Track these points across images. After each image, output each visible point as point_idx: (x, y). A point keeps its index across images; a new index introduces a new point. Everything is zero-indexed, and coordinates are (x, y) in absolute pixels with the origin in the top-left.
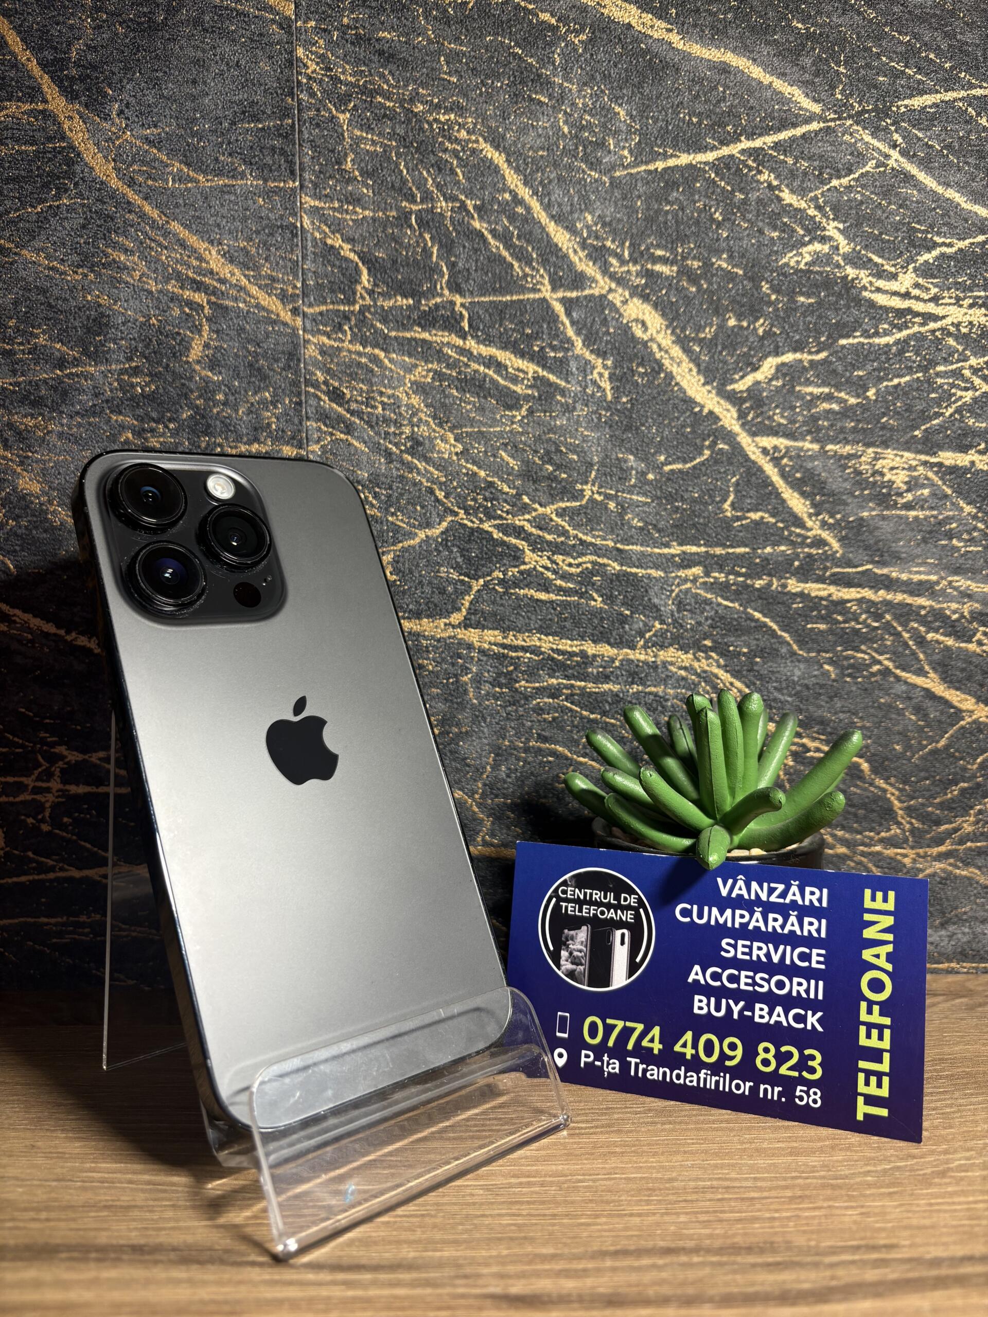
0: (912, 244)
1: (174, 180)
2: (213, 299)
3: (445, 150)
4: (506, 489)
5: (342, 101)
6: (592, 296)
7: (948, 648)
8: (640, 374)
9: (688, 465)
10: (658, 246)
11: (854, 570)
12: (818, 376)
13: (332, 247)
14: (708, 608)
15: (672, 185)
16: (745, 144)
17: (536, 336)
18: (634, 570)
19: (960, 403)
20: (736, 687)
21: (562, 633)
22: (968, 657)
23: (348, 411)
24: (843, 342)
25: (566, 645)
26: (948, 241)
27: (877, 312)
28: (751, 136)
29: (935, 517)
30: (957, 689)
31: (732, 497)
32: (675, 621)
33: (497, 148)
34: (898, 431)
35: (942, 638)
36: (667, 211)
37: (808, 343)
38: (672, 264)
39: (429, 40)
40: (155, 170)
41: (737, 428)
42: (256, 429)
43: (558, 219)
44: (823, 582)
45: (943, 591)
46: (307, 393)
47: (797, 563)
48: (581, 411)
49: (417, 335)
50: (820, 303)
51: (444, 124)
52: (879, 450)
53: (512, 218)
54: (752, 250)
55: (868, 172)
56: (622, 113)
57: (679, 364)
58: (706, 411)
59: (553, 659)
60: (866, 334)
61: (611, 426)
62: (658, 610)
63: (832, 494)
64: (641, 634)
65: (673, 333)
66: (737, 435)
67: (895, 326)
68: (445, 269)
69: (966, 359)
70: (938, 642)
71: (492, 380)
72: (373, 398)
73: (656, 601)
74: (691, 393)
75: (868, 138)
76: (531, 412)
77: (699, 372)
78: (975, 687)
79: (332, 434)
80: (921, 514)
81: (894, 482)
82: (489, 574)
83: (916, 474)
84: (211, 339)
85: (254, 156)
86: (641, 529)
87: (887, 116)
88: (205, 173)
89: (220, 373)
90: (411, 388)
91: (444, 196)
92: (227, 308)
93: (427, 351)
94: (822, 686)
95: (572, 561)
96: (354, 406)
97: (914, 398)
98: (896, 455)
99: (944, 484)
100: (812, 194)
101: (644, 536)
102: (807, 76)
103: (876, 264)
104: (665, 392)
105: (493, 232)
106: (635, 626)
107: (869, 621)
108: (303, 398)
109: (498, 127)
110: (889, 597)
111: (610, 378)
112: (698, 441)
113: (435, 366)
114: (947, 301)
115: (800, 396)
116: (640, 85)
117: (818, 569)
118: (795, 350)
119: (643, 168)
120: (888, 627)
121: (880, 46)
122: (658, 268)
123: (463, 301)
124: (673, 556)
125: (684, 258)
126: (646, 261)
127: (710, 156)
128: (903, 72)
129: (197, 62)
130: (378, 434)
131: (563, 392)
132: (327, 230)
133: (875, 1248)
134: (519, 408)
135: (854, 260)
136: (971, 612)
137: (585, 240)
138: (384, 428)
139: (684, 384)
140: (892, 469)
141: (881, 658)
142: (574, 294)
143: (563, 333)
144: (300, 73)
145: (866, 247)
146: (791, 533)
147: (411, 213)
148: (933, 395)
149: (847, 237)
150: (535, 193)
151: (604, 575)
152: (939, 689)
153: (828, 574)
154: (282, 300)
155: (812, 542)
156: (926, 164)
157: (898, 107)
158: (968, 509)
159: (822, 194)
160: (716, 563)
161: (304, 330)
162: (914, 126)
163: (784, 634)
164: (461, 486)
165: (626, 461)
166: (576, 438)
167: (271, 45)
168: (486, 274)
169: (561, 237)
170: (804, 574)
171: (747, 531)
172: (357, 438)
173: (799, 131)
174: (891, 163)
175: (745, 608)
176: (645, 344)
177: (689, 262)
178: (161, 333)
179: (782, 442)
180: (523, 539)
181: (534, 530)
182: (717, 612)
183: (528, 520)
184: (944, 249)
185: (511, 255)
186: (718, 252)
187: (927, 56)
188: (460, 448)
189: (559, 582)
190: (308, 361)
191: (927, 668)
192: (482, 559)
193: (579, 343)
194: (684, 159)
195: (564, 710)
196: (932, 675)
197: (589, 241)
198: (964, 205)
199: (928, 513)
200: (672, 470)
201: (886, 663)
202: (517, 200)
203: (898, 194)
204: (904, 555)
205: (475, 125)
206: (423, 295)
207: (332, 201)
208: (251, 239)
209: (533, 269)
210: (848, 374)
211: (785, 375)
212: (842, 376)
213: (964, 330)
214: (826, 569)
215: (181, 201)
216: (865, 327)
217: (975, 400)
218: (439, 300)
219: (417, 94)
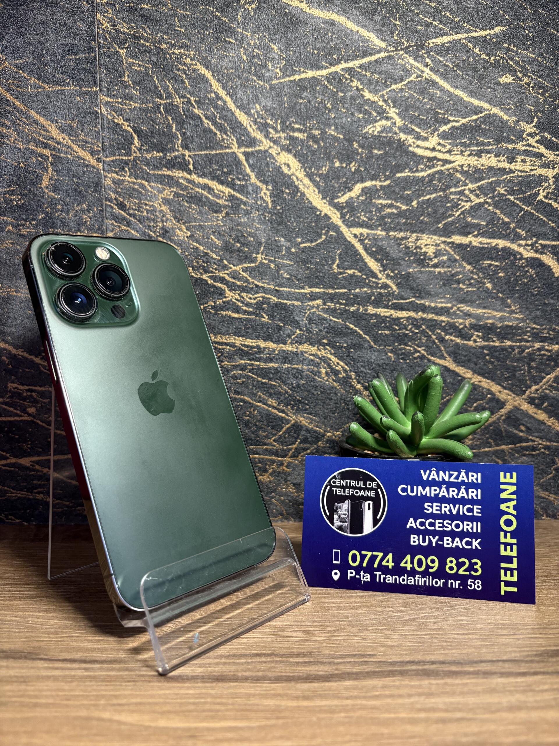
0: (437, 120)
1: (31, 88)
2: (54, 153)
3: (179, 70)
4: (215, 256)
5: (122, 42)
6: (260, 150)
7: (457, 344)
8: (286, 193)
9: (313, 244)
10: (296, 122)
11: (405, 301)
12: (385, 194)
13: (118, 124)
14: (325, 322)
15: (304, 89)
16: (344, 65)
17: (229, 173)
18: (285, 301)
19: (463, 209)
20: (340, 365)
21: (246, 336)
22: (468, 349)
23: (128, 214)
24: (399, 175)
25: (249, 342)
26: (456, 119)
27: (418, 159)
28: (347, 61)
29: (450, 272)
30: (462, 366)
31: (337, 261)
32: (307, 329)
33: (207, 68)
34: (429, 224)
35: (454, 338)
36: (301, 103)
37: (379, 176)
38: (304, 132)
39: (169, 8)
40: (22, 83)
41: (340, 223)
42: (79, 225)
43: (240, 108)
44: (388, 308)
45: (455, 312)
46: (106, 204)
47: (373, 298)
48: (255, 214)
49: (165, 173)
50: (386, 153)
51: (177, 55)
52: (419, 235)
53: (216, 107)
54: (348, 124)
55: (412, 81)
56: (276, 48)
57: (308, 188)
58: (323, 214)
59: (242, 350)
60: (411, 170)
61: (271, 223)
62: (298, 323)
63: (393, 260)
64: (289, 336)
65: (305, 170)
66: (340, 227)
67: (427, 166)
68: (179, 136)
69: (467, 185)
70: (452, 340)
71: (207, 198)
72: (142, 207)
73: (297, 318)
74: (315, 204)
75: (412, 61)
76: (227, 214)
77: (319, 193)
78: (472, 365)
79: (119, 227)
80: (442, 270)
81: (427, 253)
82: (206, 303)
83: (439, 248)
84: (53, 175)
85: (75, 74)
86: (289, 279)
87: (423, 49)
88: (48, 83)
89: (59, 194)
90: (162, 201)
91: (178, 95)
92: (61, 158)
93: (170, 181)
94: (387, 365)
95: (251, 296)
96: (131, 211)
97: (438, 206)
98: (428, 238)
99: (455, 253)
100: (381, 93)
101: (290, 283)
102: (378, 27)
103: (417, 132)
104: (300, 204)
105: (205, 115)
106: (286, 332)
107: (413, 329)
108: (104, 207)
109: (207, 56)
110: (425, 316)
111: (271, 196)
112: (319, 231)
113: (175, 189)
114: (456, 152)
115: (375, 205)
116: (284, 33)
117: (385, 300)
118: (372, 180)
119: (288, 79)
120: (423, 332)
121: (419, 9)
122: (296, 134)
123: (190, 153)
124: (306, 294)
125: (311, 129)
126: (290, 131)
127: (324, 72)
128: (432, 24)
129: (43, 23)
130: (144, 226)
131: (245, 204)
132: (115, 114)
133: (363, 656)
134: (221, 212)
135: (405, 130)
136: (470, 324)
137: (256, 119)
138: (147, 223)
139: (311, 199)
140: (426, 245)
141: (419, 349)
142: (250, 150)
143: (245, 171)
144: (98, 28)
145: (411, 123)
146: (369, 281)
147: (160, 105)
148: (449, 205)
149: (400, 117)
150: (228, 93)
151: (269, 304)
152: (452, 366)
153: (390, 303)
154: (91, 153)
155: (381, 286)
156: (444, 76)
157: (429, 44)
158: (468, 267)
159: (387, 93)
160: (329, 298)
161: (104, 170)
162: (438, 54)
163: (366, 336)
164: (190, 254)
165: (280, 242)
166: (252, 228)
167: (83, 13)
168: (202, 139)
169: (242, 118)
170: (377, 304)
171: (346, 280)
172: (133, 229)
173: (373, 58)
174: (425, 75)
175: (345, 322)
176: (289, 177)
177: (313, 131)
178: (26, 172)
179: (365, 231)
180: (225, 284)
181: (230, 279)
182: (330, 324)
183: (227, 274)
184: (454, 124)
185: (216, 128)
186: (330, 126)
187: (445, 14)
188: (189, 234)
189: (244, 308)
190: (106, 187)
191: (445, 355)
192: (202, 295)
193: (253, 176)
194: (310, 74)
195: (248, 377)
196: (448, 358)
197: (258, 120)
198: (465, 99)
199: (446, 269)
200: (305, 247)
201: (423, 352)
202: (219, 98)
203: (428, 93)
204: (433, 293)
205: (195, 55)
206: (168, 150)
207: (117, 98)
208: (73, 120)
209: (228, 136)
210: (401, 193)
211: (366, 193)
212: (398, 194)
213: (465, 169)
214: (389, 300)
215: (35, 99)
216: (410, 167)
217: (471, 207)
218: (176, 153)
219: (163, 38)
